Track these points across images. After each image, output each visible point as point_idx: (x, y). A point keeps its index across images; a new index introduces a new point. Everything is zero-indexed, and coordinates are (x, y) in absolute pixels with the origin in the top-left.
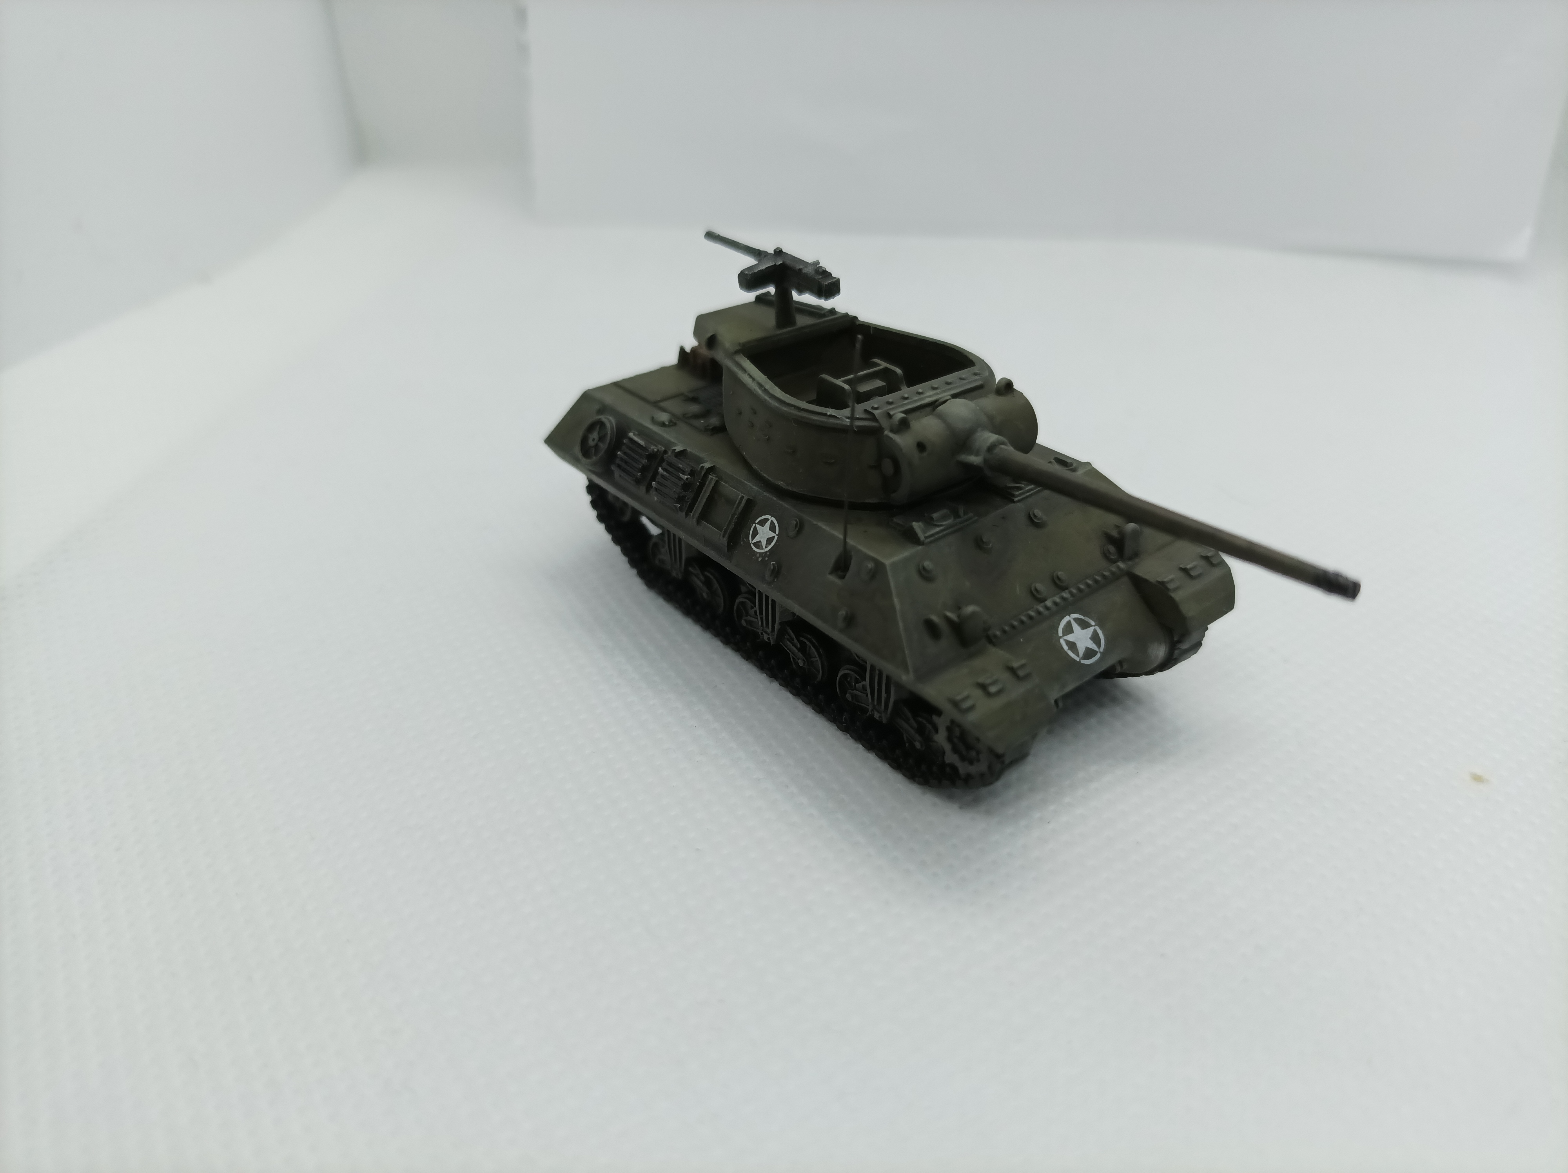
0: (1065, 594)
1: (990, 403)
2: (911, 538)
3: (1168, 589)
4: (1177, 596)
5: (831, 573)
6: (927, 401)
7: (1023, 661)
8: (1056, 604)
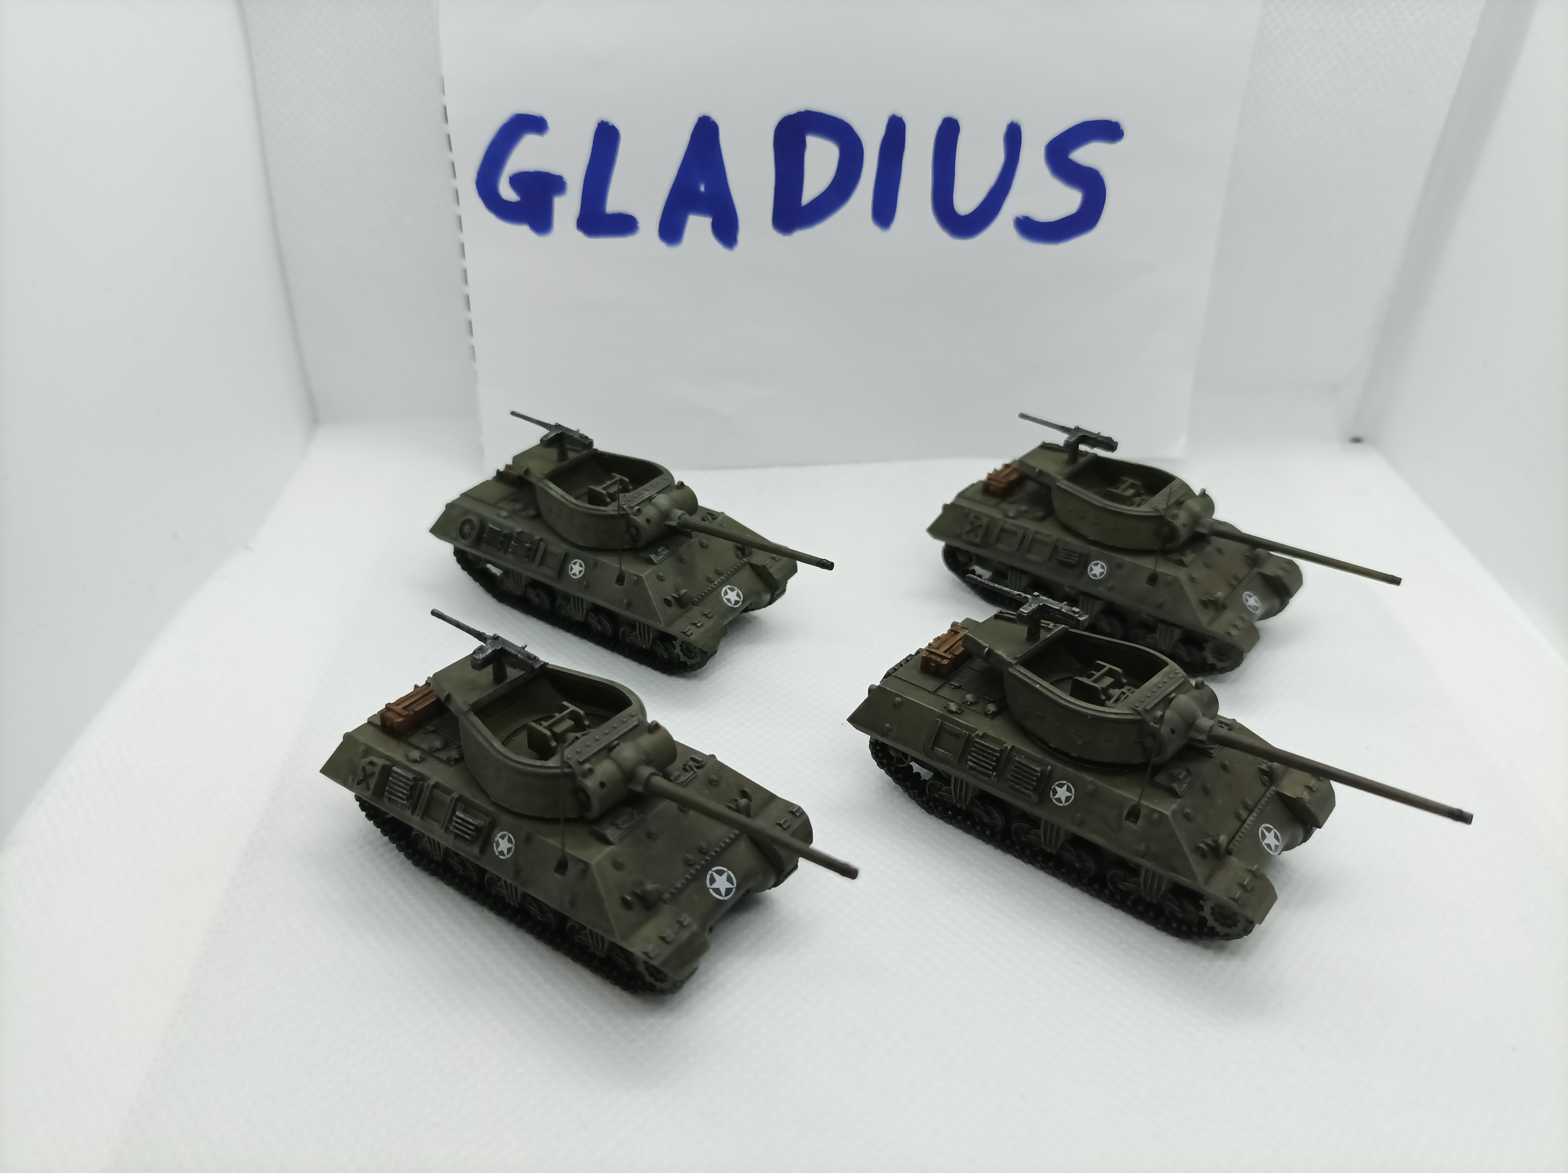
0: (723, 577)
1: (676, 494)
2: (650, 562)
3: (767, 568)
4: (771, 571)
5: (615, 584)
6: (647, 497)
7: (710, 611)
8: (718, 582)
